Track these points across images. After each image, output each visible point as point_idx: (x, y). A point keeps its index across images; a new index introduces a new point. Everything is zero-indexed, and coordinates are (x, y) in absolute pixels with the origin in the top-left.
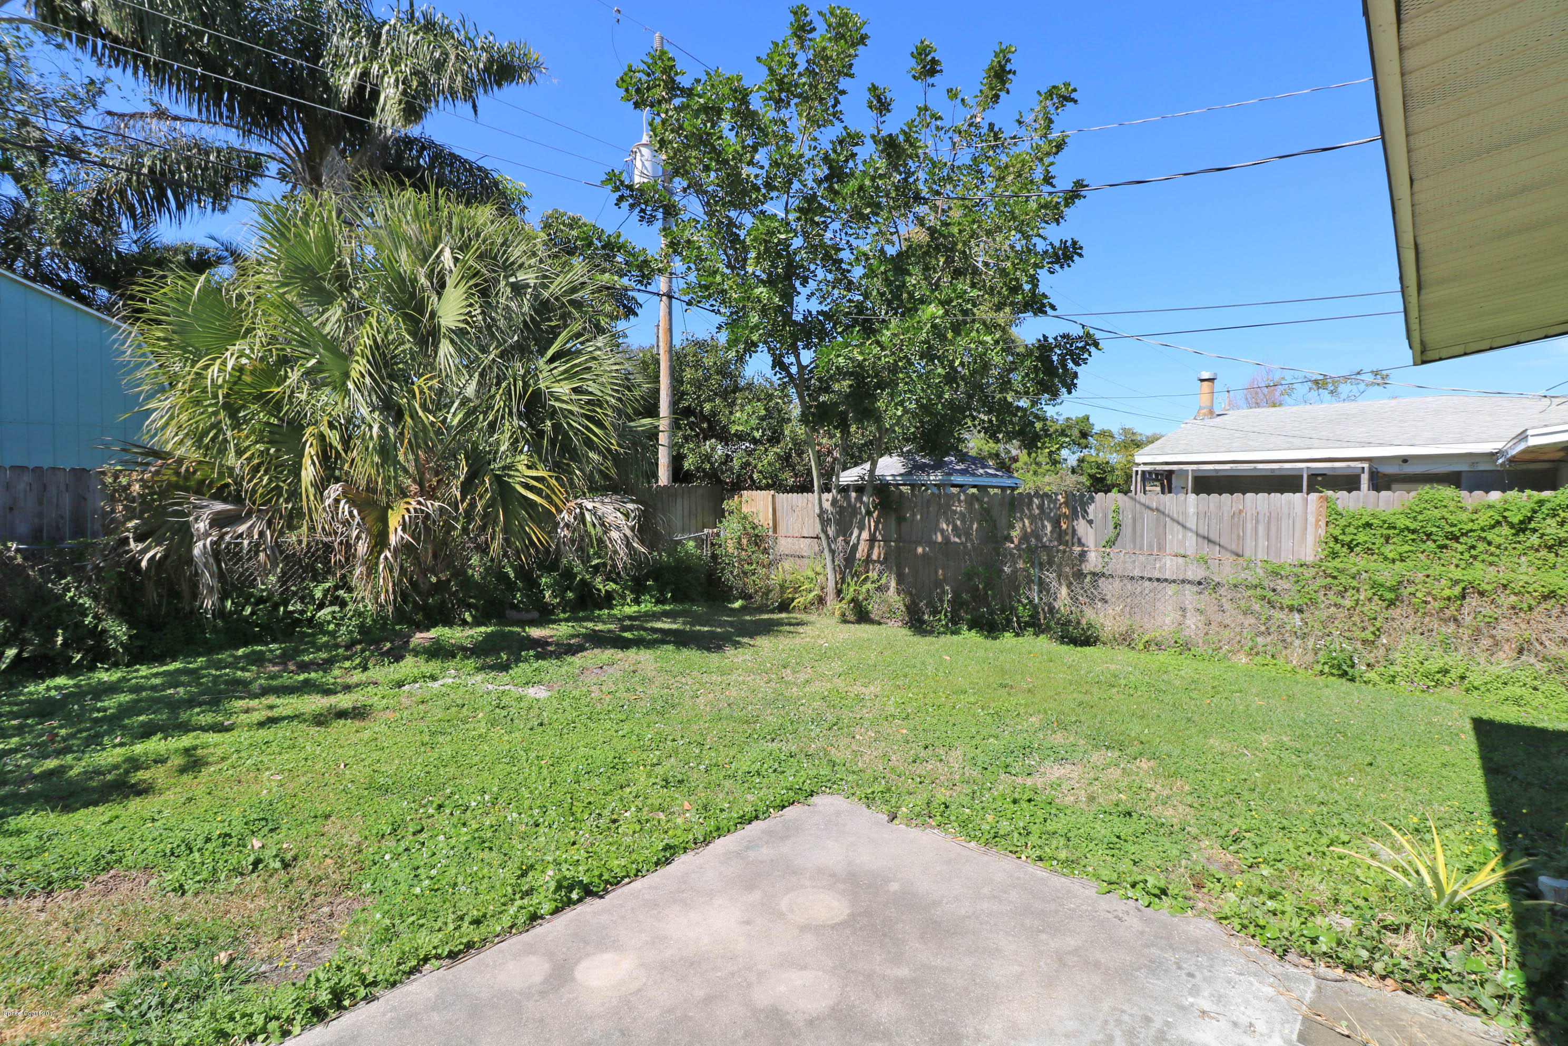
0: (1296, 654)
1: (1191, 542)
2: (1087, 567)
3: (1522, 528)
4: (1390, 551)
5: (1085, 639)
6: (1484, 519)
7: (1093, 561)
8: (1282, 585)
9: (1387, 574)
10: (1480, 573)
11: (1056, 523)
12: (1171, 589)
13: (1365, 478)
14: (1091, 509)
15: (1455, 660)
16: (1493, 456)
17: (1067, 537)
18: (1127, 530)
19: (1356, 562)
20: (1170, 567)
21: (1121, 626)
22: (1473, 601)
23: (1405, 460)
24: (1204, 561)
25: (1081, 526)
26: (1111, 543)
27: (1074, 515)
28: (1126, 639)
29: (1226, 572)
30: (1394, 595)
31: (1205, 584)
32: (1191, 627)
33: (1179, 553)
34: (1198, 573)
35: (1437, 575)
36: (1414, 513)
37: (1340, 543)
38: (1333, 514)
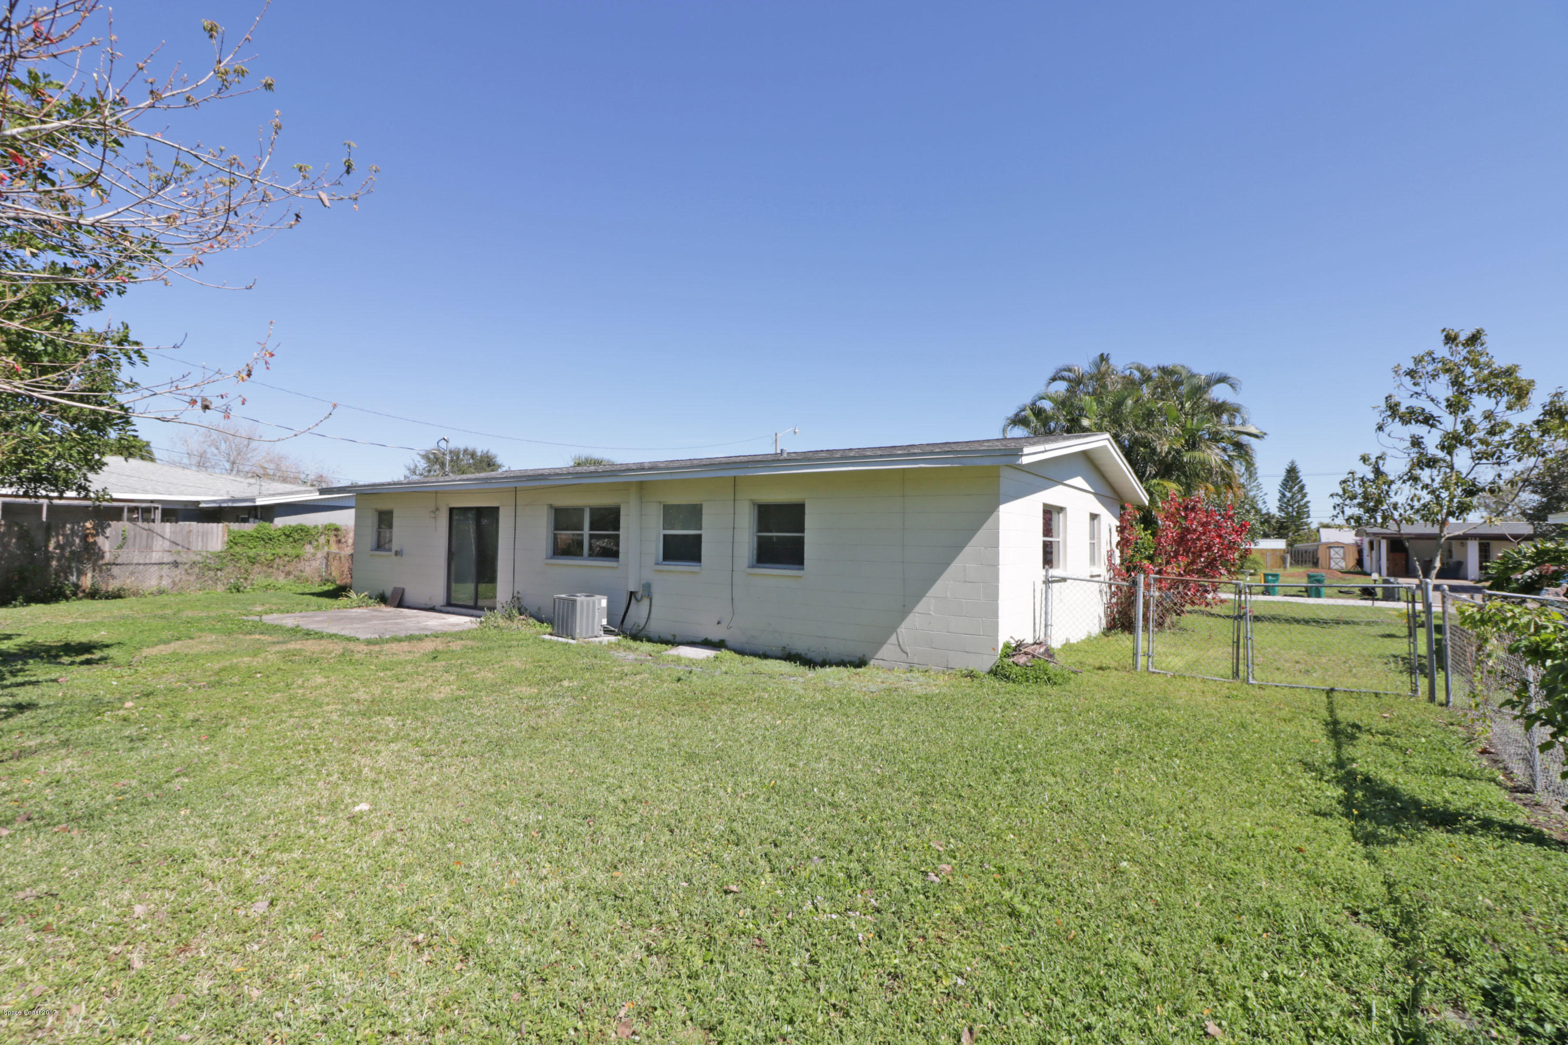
0: (220, 588)
1: (167, 544)
2: (105, 561)
3: (289, 536)
4: (251, 545)
5: (114, 595)
7: (108, 557)
8: (211, 561)
9: (251, 553)
11: (83, 538)
12: (154, 568)
14: (107, 531)
15: (271, 581)
17: (91, 548)
18: (130, 541)
19: (238, 549)
20: (156, 557)
21: (131, 589)
24: (175, 553)
25: (100, 540)
26: (120, 547)
29: (183, 558)
30: (253, 561)
31: (176, 564)
32: (165, 583)
33: (159, 551)
34: (168, 558)
35: (265, 553)
36: (258, 531)
37: (233, 542)
38: (230, 532)
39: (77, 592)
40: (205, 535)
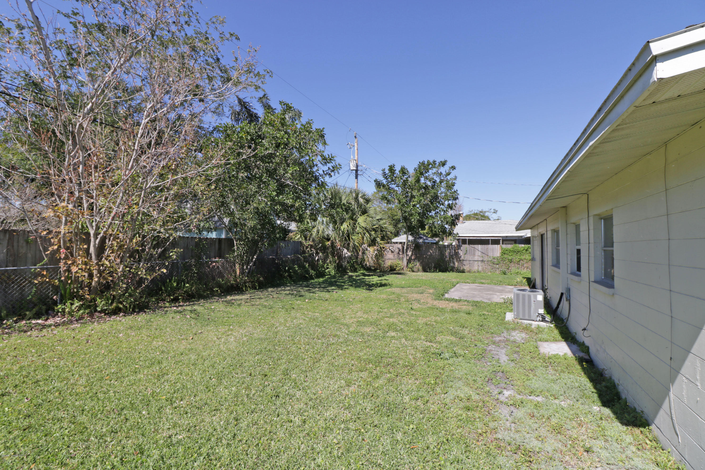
0: (498, 272)
1: (480, 253)
2: (461, 259)
3: (527, 250)
4: (510, 254)
5: (463, 272)
6: (522, 249)
7: (462, 258)
8: (495, 260)
9: (510, 258)
10: (522, 257)
11: (455, 250)
12: (476, 262)
13: (501, 241)
14: (462, 248)
15: (519, 270)
16: (522, 236)
17: (457, 254)
18: (468, 252)
19: (506, 256)
20: (476, 258)
21: (468, 269)
22: (521, 261)
23: (507, 237)
24: (483, 257)
25: (460, 251)
26: (465, 254)
27: (458, 249)
28: (469, 272)
29: (486, 259)
30: (511, 261)
31: (482, 261)
32: (480, 269)
33: (478, 256)
34: (481, 259)
35: (516, 258)
36: (513, 248)
37: (503, 253)
38: (502, 248)
39: (452, 270)
40: (493, 250)
